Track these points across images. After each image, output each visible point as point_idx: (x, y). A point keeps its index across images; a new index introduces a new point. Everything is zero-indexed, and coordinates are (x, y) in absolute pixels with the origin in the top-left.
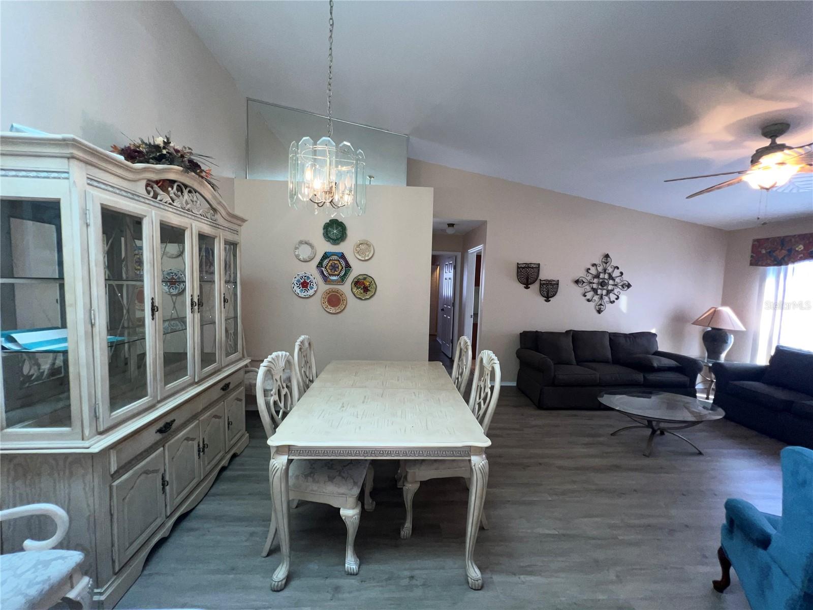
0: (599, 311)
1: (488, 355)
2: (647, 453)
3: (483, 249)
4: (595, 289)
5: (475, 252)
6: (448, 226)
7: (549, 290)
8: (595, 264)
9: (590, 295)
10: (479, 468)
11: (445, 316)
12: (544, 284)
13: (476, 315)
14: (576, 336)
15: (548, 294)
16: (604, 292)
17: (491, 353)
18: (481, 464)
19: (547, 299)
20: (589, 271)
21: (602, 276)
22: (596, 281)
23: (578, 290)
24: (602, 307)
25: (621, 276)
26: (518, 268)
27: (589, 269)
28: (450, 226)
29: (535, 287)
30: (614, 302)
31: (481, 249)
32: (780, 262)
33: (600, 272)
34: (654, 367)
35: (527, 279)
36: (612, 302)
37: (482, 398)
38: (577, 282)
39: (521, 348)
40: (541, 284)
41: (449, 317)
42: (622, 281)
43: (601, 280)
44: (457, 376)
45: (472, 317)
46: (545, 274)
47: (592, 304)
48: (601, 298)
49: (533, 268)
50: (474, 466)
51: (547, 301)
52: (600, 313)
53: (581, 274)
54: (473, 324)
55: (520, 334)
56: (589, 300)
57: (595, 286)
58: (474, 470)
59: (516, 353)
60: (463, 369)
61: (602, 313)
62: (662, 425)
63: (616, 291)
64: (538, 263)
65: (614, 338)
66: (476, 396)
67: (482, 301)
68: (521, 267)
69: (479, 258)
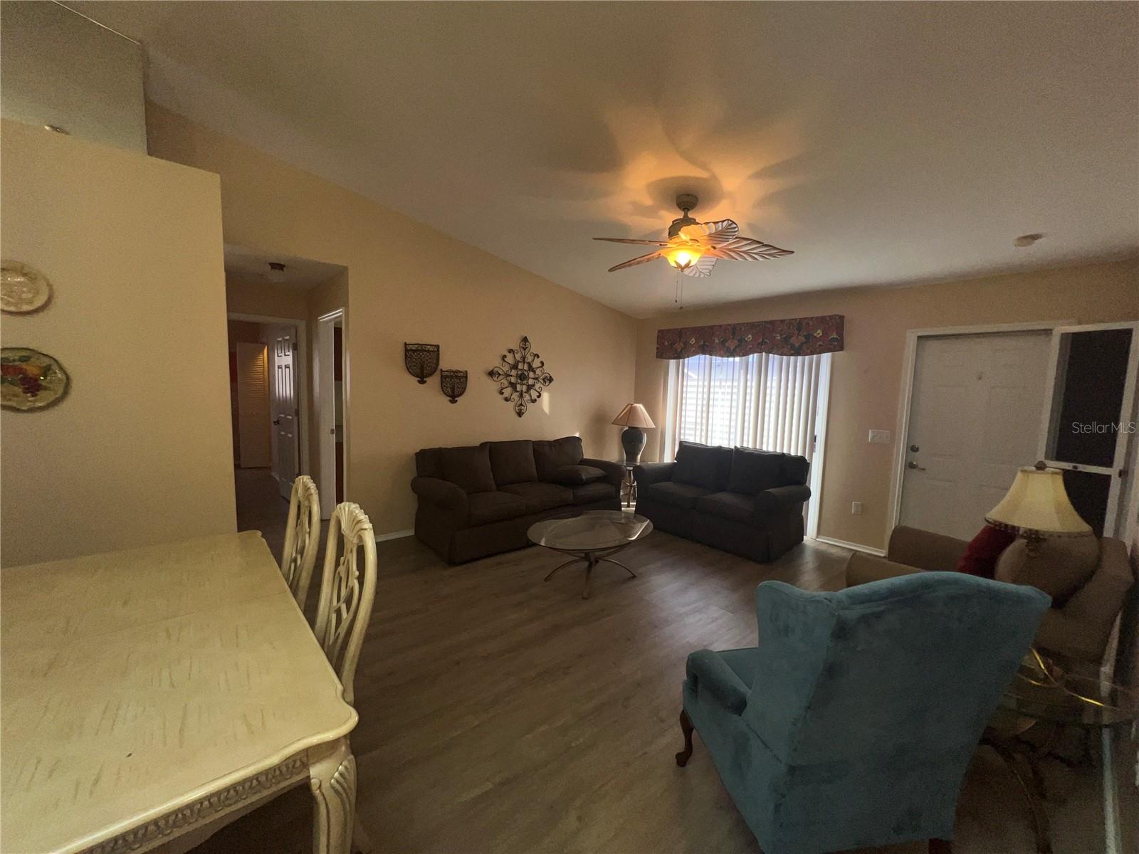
0: (520, 414)
1: (351, 512)
2: (585, 594)
3: (344, 316)
4: (513, 383)
5: (330, 320)
6: (272, 268)
7: (454, 386)
8: (512, 350)
9: (508, 392)
10: (332, 787)
11: (283, 433)
12: (447, 376)
13: (339, 427)
14: (494, 450)
15: (453, 392)
16: (524, 388)
17: (355, 508)
18: (336, 775)
19: (453, 398)
20: (505, 359)
21: (520, 366)
22: (514, 372)
23: (493, 385)
24: (523, 407)
25: (542, 367)
26: (406, 350)
27: (505, 356)
28: (275, 268)
29: (434, 381)
30: (535, 400)
31: (340, 316)
32: (679, 356)
33: (519, 362)
34: (582, 480)
35: (422, 368)
36: (534, 401)
37: (342, 600)
38: (491, 374)
39: (419, 476)
40: (442, 376)
41: (290, 436)
42: (544, 374)
43: (520, 372)
44: (294, 555)
45: (333, 433)
46: (448, 362)
47: (511, 405)
48: (521, 396)
49: (429, 351)
50: (320, 787)
51: (453, 401)
52: (520, 417)
53: (495, 363)
54: (336, 443)
55: (416, 453)
56: (507, 399)
57: (513, 380)
58: (320, 798)
59: (411, 485)
60: (305, 541)
61: (522, 417)
62: (598, 554)
63: (537, 386)
64: (436, 344)
65: (540, 448)
66: (332, 594)
67: (349, 405)
68: (411, 350)
69: (338, 332)
